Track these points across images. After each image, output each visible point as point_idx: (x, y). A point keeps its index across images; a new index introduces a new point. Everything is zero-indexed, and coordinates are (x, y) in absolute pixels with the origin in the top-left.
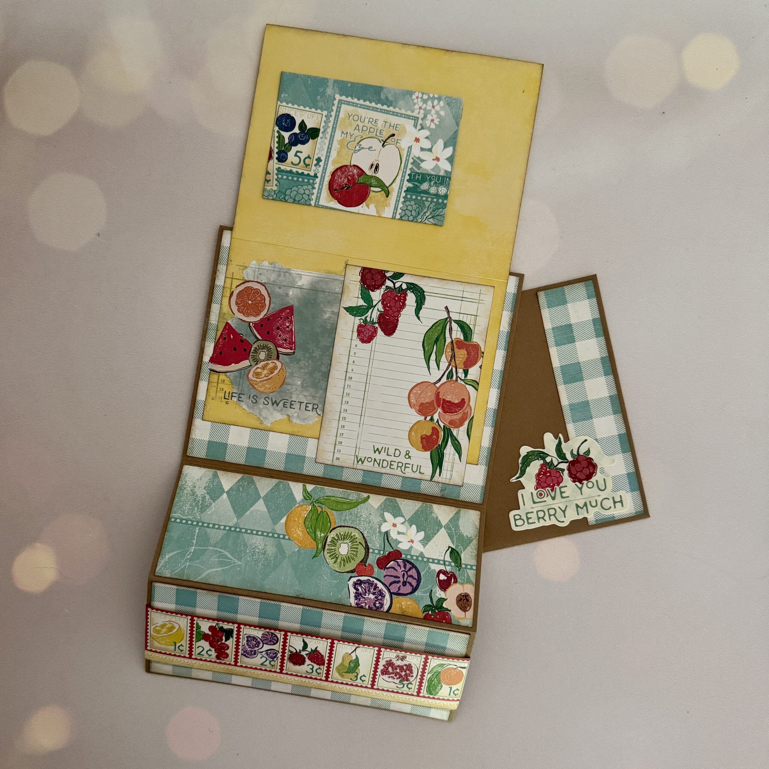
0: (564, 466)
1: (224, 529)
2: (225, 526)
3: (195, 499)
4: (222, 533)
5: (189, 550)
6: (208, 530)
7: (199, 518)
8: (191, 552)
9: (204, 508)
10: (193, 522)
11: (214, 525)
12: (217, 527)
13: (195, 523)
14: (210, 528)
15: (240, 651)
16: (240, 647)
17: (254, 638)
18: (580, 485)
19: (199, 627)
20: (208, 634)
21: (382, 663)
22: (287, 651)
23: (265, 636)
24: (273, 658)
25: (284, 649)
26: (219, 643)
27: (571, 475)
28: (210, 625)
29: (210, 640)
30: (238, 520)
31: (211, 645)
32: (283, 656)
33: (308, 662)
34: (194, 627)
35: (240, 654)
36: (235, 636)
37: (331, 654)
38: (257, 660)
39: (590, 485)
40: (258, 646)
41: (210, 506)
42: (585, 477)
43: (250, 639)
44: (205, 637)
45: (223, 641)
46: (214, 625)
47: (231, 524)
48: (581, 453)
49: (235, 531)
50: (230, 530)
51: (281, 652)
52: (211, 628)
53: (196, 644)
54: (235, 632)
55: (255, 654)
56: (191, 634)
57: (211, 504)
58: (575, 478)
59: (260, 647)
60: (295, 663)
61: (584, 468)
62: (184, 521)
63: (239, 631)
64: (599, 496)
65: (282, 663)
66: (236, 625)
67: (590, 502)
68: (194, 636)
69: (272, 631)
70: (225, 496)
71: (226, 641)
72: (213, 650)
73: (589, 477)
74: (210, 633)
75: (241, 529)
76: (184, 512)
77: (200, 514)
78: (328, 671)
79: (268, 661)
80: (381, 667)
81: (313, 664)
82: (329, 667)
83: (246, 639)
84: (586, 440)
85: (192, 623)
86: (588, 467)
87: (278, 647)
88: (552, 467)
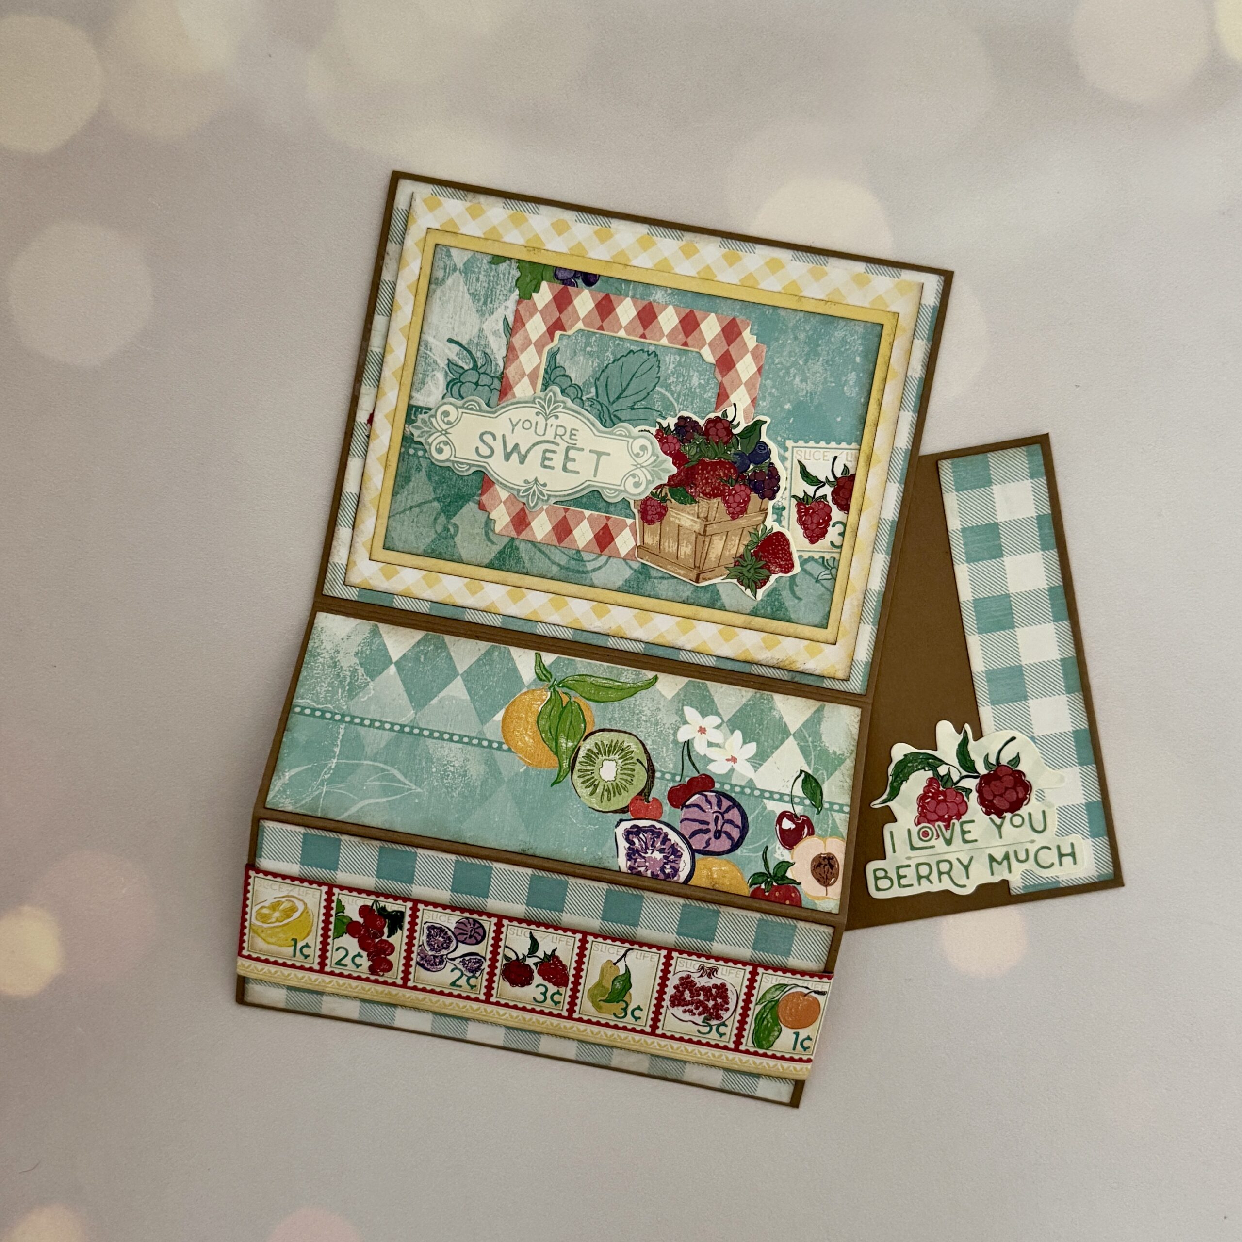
0: (971, 783)
1: (392, 729)
2: (393, 724)
3: (338, 675)
4: (387, 736)
5: (327, 765)
6: (362, 731)
7: (345, 708)
8: (330, 768)
9: (353, 691)
10: (334, 714)
11: (373, 721)
12: (377, 724)
13: (338, 717)
14: (365, 726)
15: (414, 956)
16: (415, 949)
17: (441, 930)
18: (998, 821)
19: (341, 908)
20: (358, 923)
21: (673, 981)
22: (499, 957)
23: (462, 926)
24: (474, 971)
25: (495, 953)
26: (377, 940)
27: (982, 801)
28: (362, 904)
29: (359, 933)
30: (416, 714)
31: (362, 946)
32: (493, 967)
33: (537, 979)
34: (332, 909)
35: (413, 963)
36: (406, 926)
37: (580, 962)
38: (445, 976)
39: (1017, 820)
40: (447, 948)
41: (365, 686)
42: (1007, 806)
43: (435, 931)
44: (352, 928)
45: (385, 937)
46: (370, 903)
47: (403, 720)
48: (1004, 761)
49: (411, 733)
50: (401, 731)
51: (490, 959)
52: (364, 911)
53: (334, 943)
54: (407, 919)
55: (441, 962)
56: (327, 922)
57: (367, 684)
58: (990, 807)
59: (451, 949)
60: (513, 983)
61: (1007, 789)
62: (318, 713)
63: (414, 916)
64: (1033, 842)
65: (490, 981)
66: (410, 904)
67: (1016, 852)
68: (332, 926)
69: (475, 916)
70: (392, 669)
71: (389, 936)
72: (364, 954)
73: (1015, 806)
74: (361, 921)
75: (422, 730)
76: (318, 697)
77: (346, 702)
78: (574, 997)
79: (465, 978)
80: (670, 991)
81: (546, 983)
82: (575, 990)
83: (426, 931)
84: (1013, 739)
85: (329, 901)
86: (1014, 788)
87: (483, 949)
88: (949, 784)
